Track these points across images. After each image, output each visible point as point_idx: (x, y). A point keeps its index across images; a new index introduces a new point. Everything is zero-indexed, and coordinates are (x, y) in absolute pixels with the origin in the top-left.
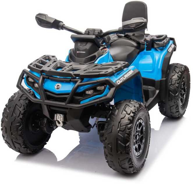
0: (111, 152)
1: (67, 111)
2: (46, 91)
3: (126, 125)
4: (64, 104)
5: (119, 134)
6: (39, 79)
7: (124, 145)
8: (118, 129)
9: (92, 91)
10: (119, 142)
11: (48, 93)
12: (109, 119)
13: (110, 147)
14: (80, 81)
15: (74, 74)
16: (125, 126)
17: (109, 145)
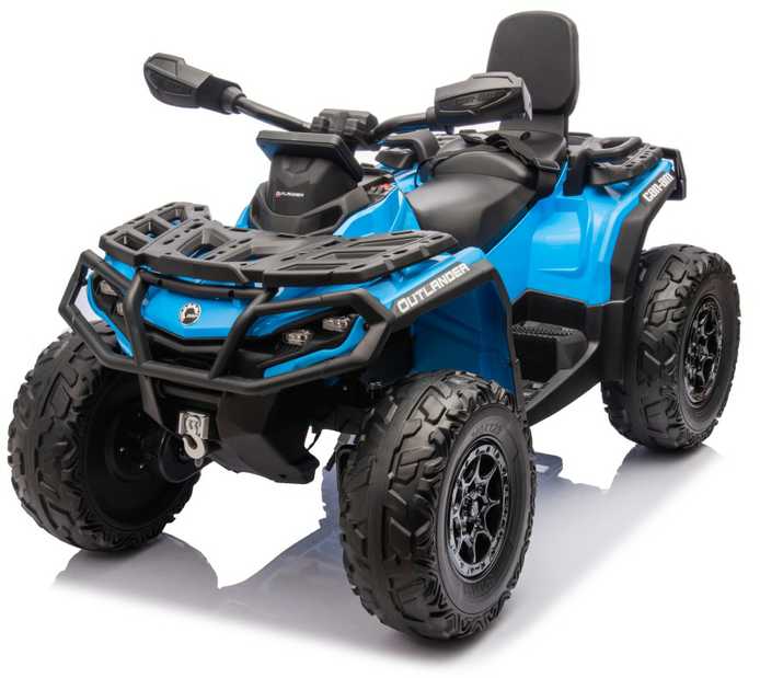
0: (365, 554)
1: (218, 401)
2: (150, 328)
3: (419, 461)
4: (204, 375)
5: (391, 492)
6: (127, 284)
7: (409, 534)
8: (391, 475)
9: (306, 333)
10: (393, 521)
11: (158, 337)
12: (363, 438)
13: (362, 536)
14: (262, 296)
15: (243, 272)
16: (416, 465)
17: (357, 531)
